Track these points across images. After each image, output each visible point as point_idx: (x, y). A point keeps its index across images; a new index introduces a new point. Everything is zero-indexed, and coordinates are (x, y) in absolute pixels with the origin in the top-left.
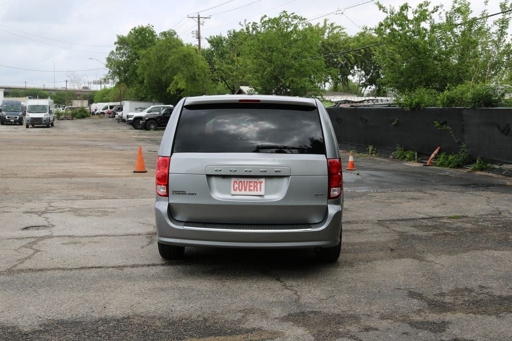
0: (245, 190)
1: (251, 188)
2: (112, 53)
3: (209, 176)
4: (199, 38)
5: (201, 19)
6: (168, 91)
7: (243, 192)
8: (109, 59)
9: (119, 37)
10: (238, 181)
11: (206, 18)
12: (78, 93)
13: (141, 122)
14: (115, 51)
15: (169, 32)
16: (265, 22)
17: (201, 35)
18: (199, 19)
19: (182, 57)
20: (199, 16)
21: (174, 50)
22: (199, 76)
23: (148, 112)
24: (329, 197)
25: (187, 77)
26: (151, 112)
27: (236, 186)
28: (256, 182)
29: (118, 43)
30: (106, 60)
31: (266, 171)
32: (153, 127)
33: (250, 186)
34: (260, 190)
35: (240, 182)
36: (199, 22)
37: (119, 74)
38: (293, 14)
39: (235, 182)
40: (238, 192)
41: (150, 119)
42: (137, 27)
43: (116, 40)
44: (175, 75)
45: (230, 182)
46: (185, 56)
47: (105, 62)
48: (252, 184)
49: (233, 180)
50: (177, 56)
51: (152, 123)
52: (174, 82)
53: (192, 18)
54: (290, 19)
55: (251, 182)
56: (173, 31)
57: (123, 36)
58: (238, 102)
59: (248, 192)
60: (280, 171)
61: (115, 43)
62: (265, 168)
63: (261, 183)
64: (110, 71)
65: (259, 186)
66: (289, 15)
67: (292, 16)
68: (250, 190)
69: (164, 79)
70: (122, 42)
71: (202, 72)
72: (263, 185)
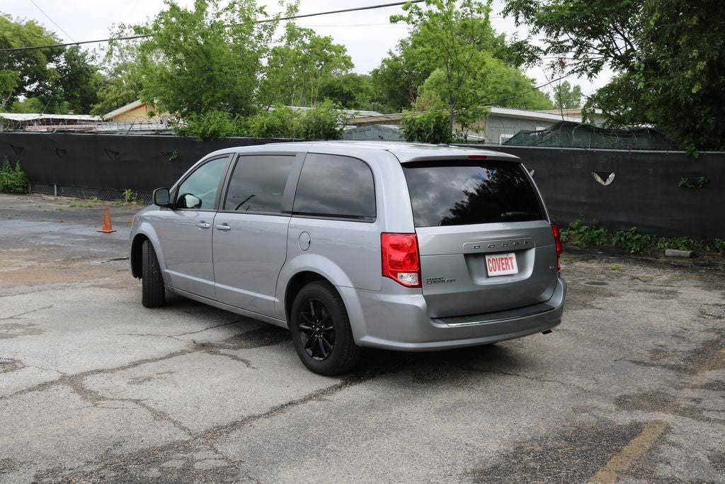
0: (499, 270)
1: (504, 266)
3: (467, 256)
7: (498, 273)
27: (491, 265)
28: (507, 259)
33: (503, 264)
34: (513, 268)
35: (493, 259)
39: (489, 260)
40: (493, 273)
48: (503, 261)
49: (487, 258)
55: (502, 259)
58: (467, 158)
59: (502, 272)
63: (511, 258)
65: (510, 263)
68: (504, 269)
72: (514, 261)
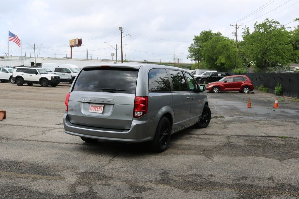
0: (95, 110)
1: (98, 109)
2: (192, 44)
3: (82, 103)
4: (236, 36)
5: (237, 26)
6: (216, 63)
7: (94, 111)
8: (190, 48)
9: (195, 37)
10: (93, 106)
11: (240, 25)
12: (185, 65)
13: (200, 79)
14: (193, 44)
15: (217, 33)
16: (257, 26)
17: (237, 34)
18: (236, 26)
19: (223, 46)
20: (236, 24)
21: (219, 42)
22: (232, 56)
23: (204, 75)
24: (134, 116)
25: (226, 57)
26: (205, 74)
27: (92, 108)
28: (100, 106)
29: (195, 39)
30: (188, 48)
31: (103, 101)
32: (205, 82)
33: (98, 108)
34: (101, 111)
35: (94, 106)
36: (236, 27)
37: (195, 55)
38: (273, 20)
39: (92, 106)
40: (92, 111)
41: (203, 78)
42: (204, 31)
43: (194, 38)
44: (220, 55)
45: (90, 106)
46: (225, 45)
47: (188, 49)
48: (98, 107)
49: (91, 105)
50: (221, 45)
51: (204, 80)
52: (219, 59)
53: (233, 25)
54: (271, 24)
55: (98, 106)
56: (220, 32)
57: (197, 36)
59: (96, 111)
60: (110, 102)
61: (193, 40)
62: (103, 100)
64: (190, 54)
65: (101, 109)
66: (270, 21)
67: (272, 21)
68: (97, 110)
69: (214, 57)
70: (197, 39)
71: (233, 54)
72: (103, 108)
